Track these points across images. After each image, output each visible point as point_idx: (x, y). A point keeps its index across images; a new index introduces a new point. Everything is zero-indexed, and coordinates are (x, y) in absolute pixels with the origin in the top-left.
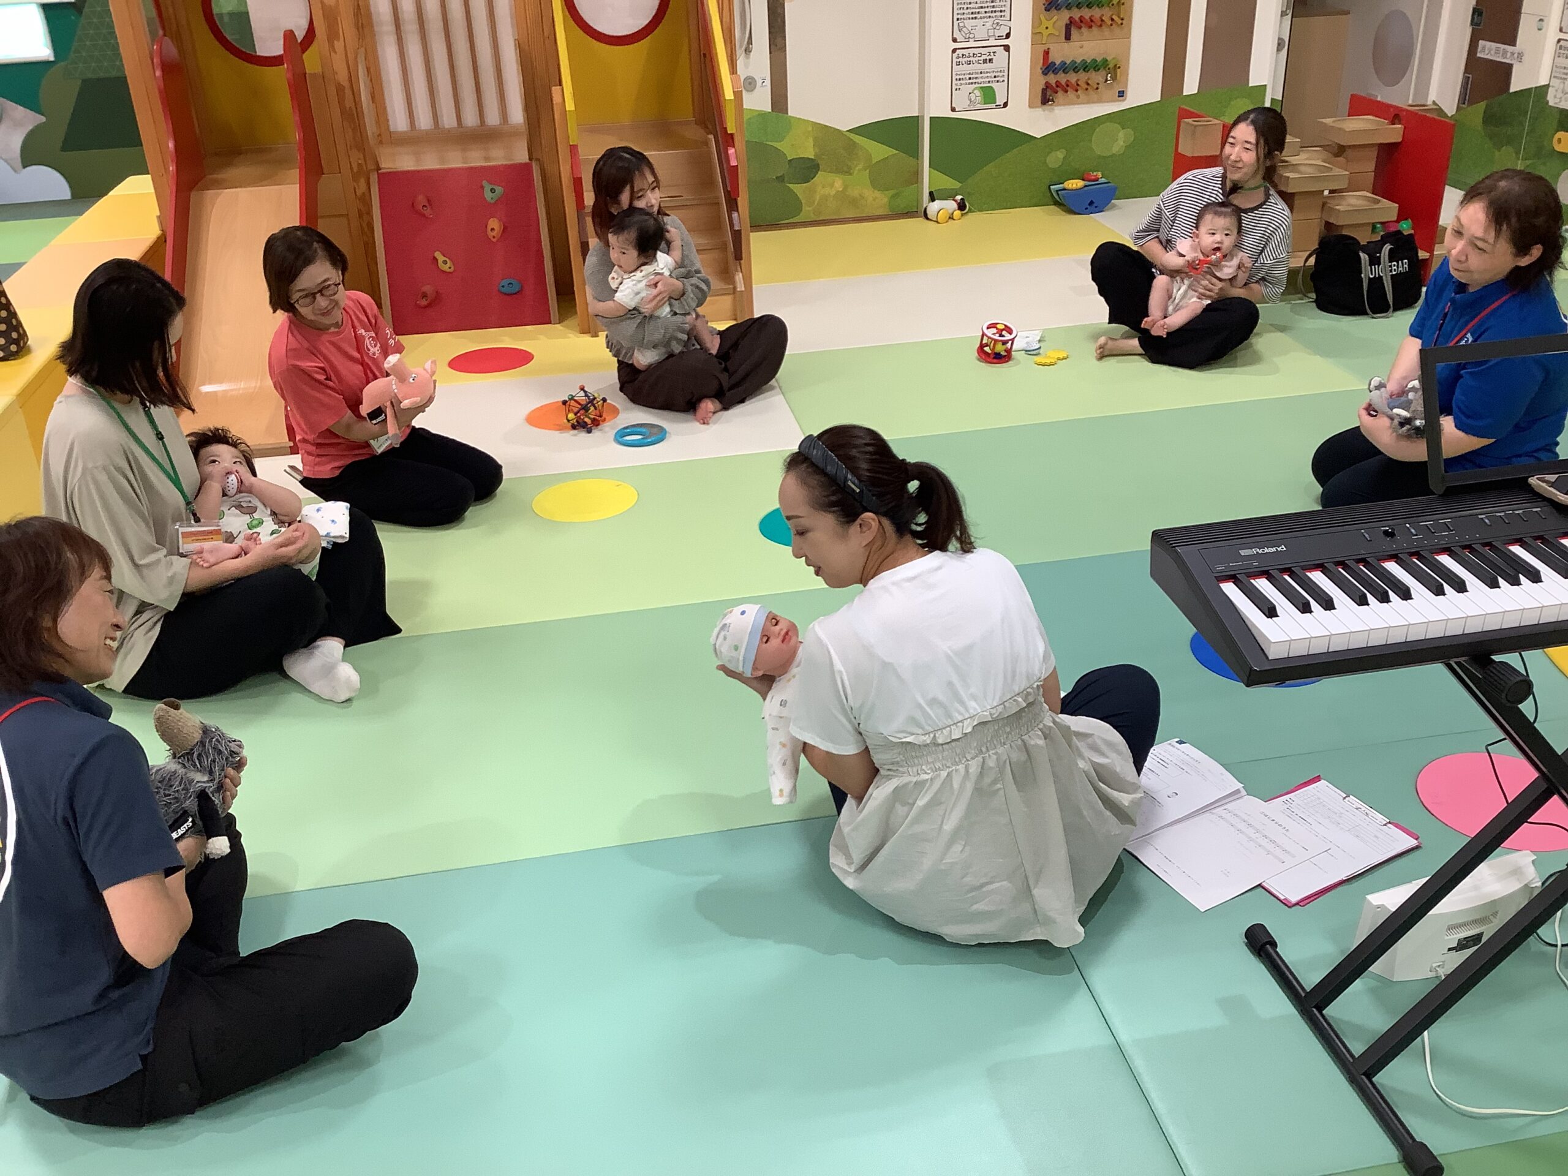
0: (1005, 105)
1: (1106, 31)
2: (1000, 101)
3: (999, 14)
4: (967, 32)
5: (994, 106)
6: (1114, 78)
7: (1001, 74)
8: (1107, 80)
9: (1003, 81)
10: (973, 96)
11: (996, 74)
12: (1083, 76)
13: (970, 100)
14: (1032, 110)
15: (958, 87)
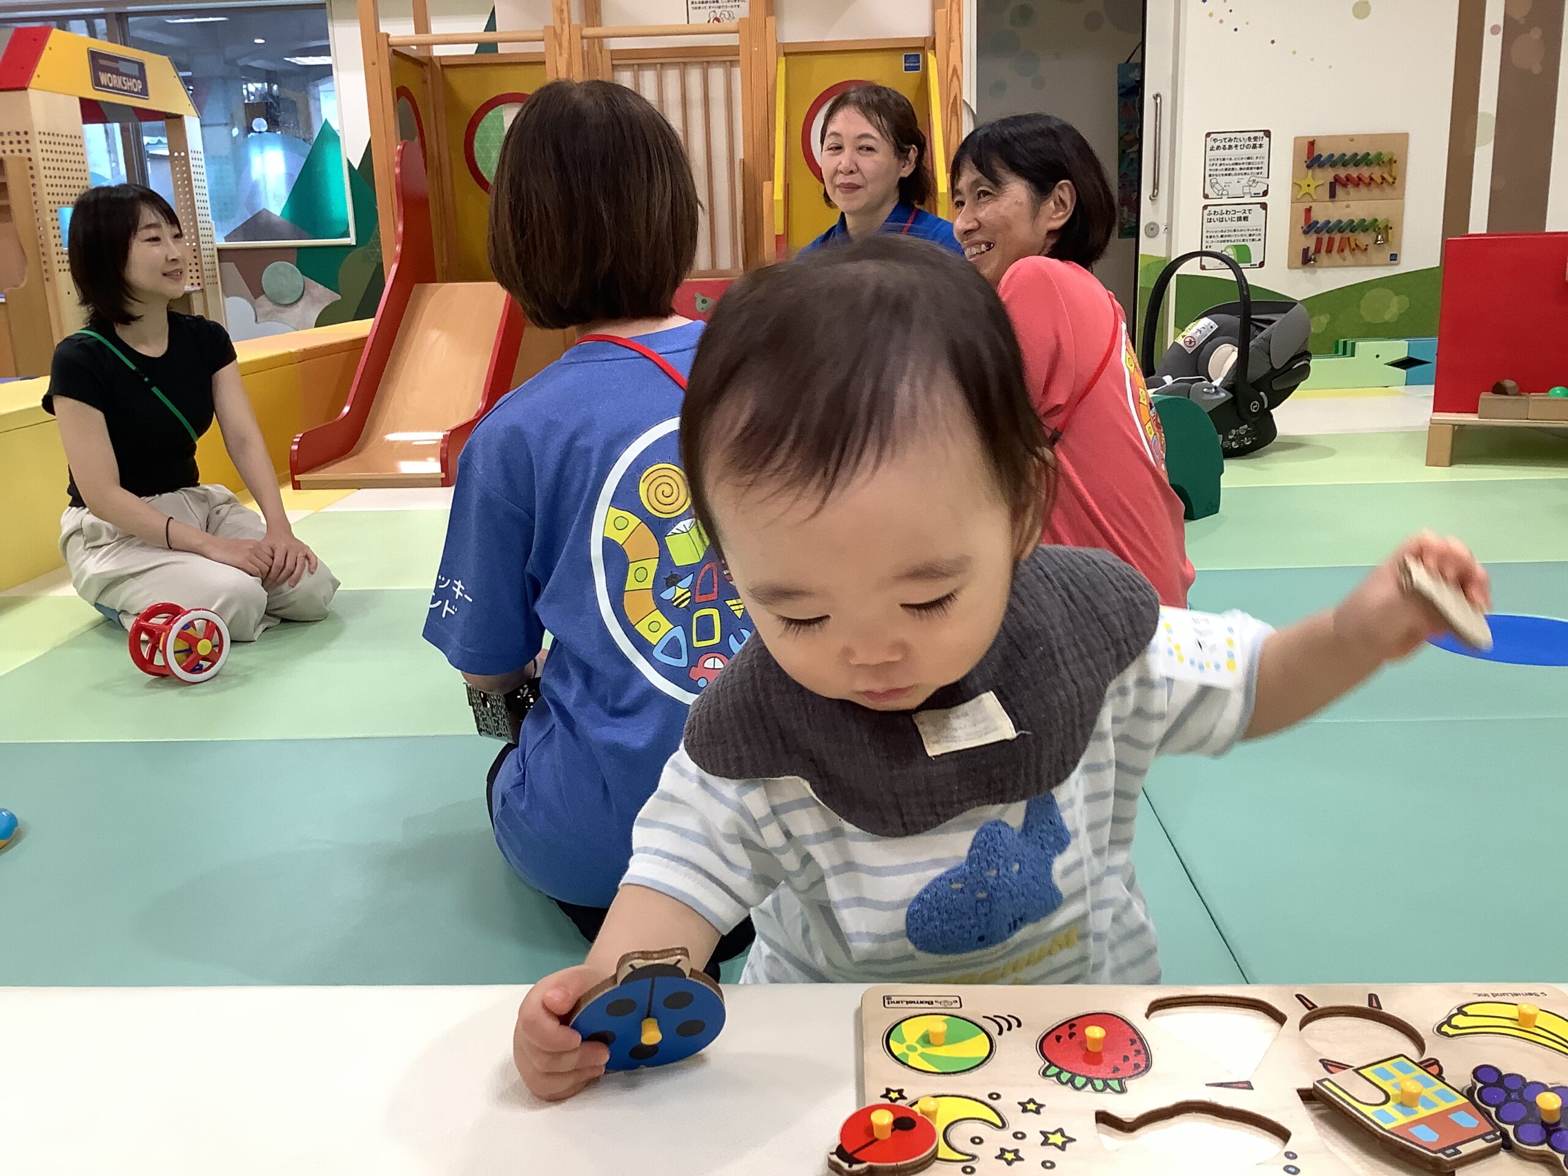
0: (1262, 264)
1: (1376, 191)
2: (1256, 261)
3: (1256, 171)
4: (1220, 188)
6: (1386, 240)
7: (1258, 232)
8: (1377, 241)
9: (1259, 240)
11: (1252, 233)
12: (1349, 237)
14: (1292, 271)
15: (1208, 245)
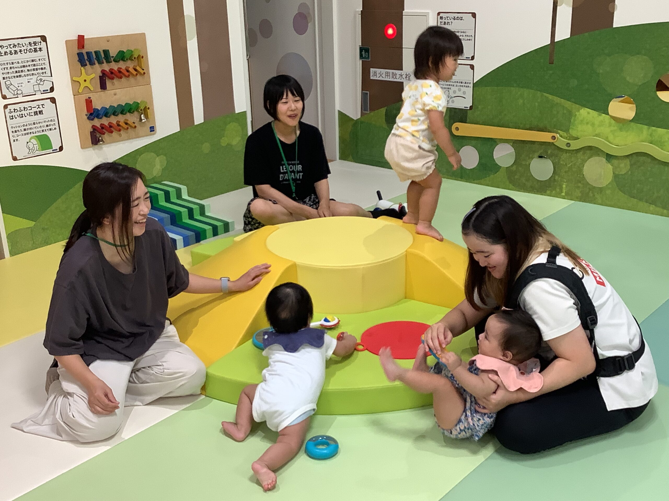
0: (61, 149)
1: (132, 79)
2: (56, 146)
3: (41, 71)
4: (15, 89)
5: (51, 151)
6: (147, 117)
7: (52, 123)
8: (140, 120)
9: (55, 129)
10: (31, 145)
11: (48, 124)
12: (121, 118)
13: (29, 148)
14: (84, 150)
15: (15, 138)
